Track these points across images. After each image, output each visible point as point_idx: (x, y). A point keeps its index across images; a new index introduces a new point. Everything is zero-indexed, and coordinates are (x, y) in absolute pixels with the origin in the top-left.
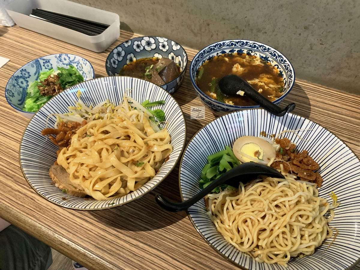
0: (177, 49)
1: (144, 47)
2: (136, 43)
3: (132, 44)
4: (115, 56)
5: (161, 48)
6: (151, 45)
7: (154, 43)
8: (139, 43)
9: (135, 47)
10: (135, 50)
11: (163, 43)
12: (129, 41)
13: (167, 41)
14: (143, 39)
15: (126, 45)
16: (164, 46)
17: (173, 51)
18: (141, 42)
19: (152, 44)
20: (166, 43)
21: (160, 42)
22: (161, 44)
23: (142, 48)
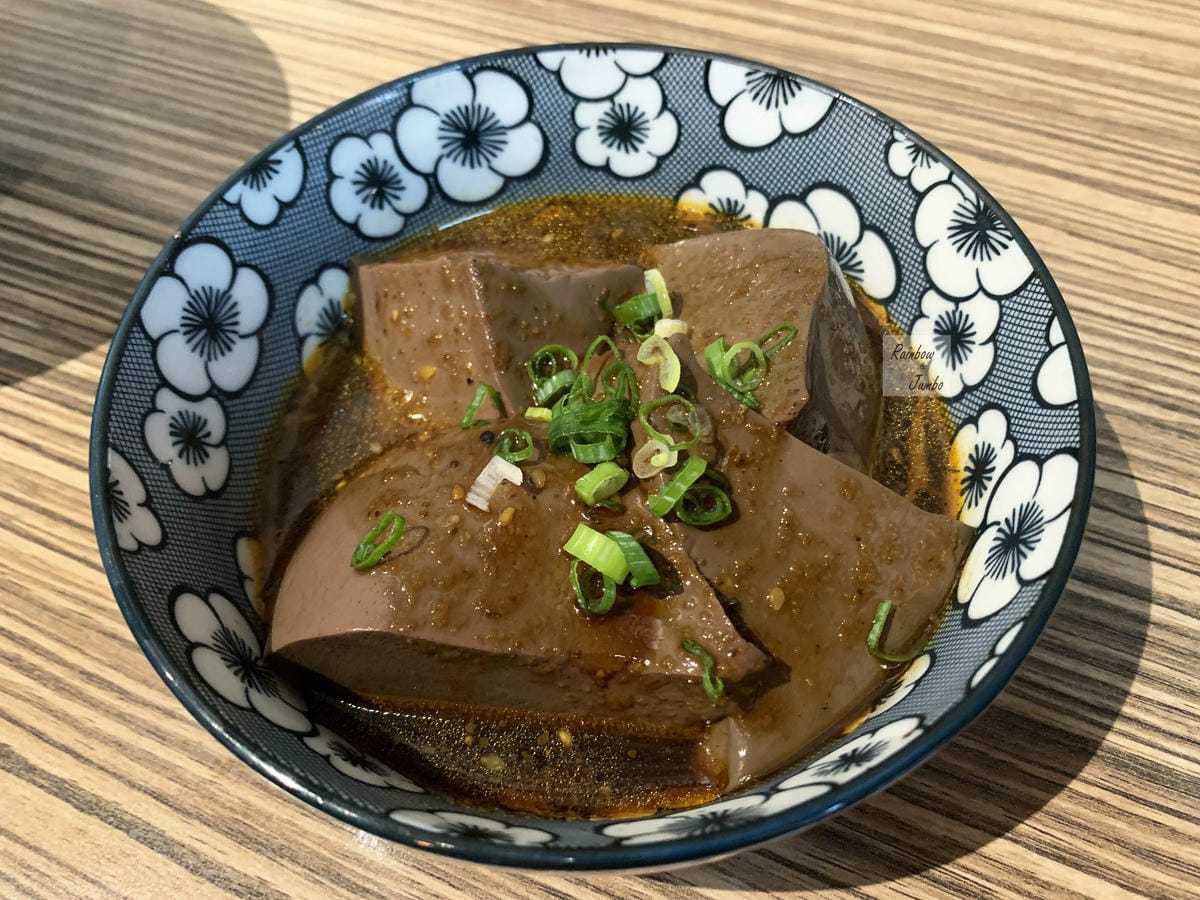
0: (784, 132)
1: (432, 179)
2: (349, 157)
3: (318, 175)
4: (180, 361)
5: (592, 148)
6: (498, 146)
7: (527, 119)
8: (381, 148)
9: (347, 201)
10: (354, 227)
11: (611, 98)
12: (279, 155)
13: (651, 74)
14: (409, 104)
15: (260, 205)
16: (624, 129)
17: (732, 154)
18: (393, 133)
19: (505, 129)
20: (644, 97)
21: (578, 99)
22: (590, 116)
23: (413, 195)
